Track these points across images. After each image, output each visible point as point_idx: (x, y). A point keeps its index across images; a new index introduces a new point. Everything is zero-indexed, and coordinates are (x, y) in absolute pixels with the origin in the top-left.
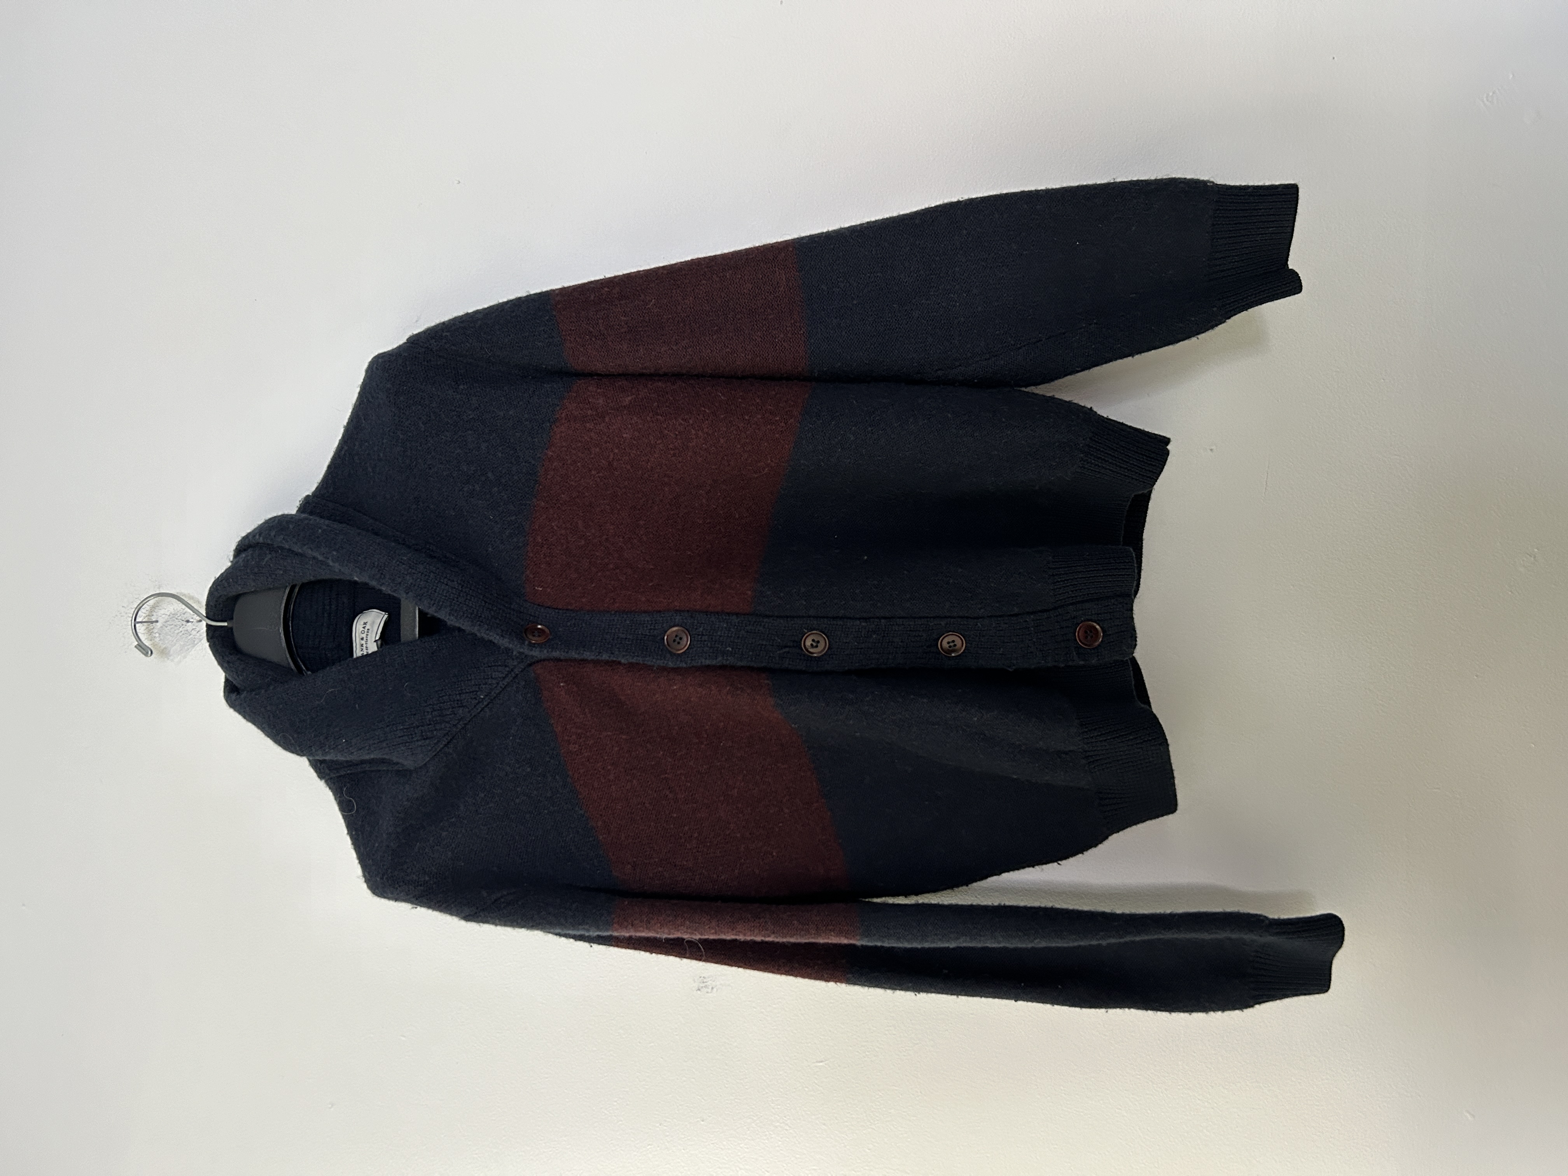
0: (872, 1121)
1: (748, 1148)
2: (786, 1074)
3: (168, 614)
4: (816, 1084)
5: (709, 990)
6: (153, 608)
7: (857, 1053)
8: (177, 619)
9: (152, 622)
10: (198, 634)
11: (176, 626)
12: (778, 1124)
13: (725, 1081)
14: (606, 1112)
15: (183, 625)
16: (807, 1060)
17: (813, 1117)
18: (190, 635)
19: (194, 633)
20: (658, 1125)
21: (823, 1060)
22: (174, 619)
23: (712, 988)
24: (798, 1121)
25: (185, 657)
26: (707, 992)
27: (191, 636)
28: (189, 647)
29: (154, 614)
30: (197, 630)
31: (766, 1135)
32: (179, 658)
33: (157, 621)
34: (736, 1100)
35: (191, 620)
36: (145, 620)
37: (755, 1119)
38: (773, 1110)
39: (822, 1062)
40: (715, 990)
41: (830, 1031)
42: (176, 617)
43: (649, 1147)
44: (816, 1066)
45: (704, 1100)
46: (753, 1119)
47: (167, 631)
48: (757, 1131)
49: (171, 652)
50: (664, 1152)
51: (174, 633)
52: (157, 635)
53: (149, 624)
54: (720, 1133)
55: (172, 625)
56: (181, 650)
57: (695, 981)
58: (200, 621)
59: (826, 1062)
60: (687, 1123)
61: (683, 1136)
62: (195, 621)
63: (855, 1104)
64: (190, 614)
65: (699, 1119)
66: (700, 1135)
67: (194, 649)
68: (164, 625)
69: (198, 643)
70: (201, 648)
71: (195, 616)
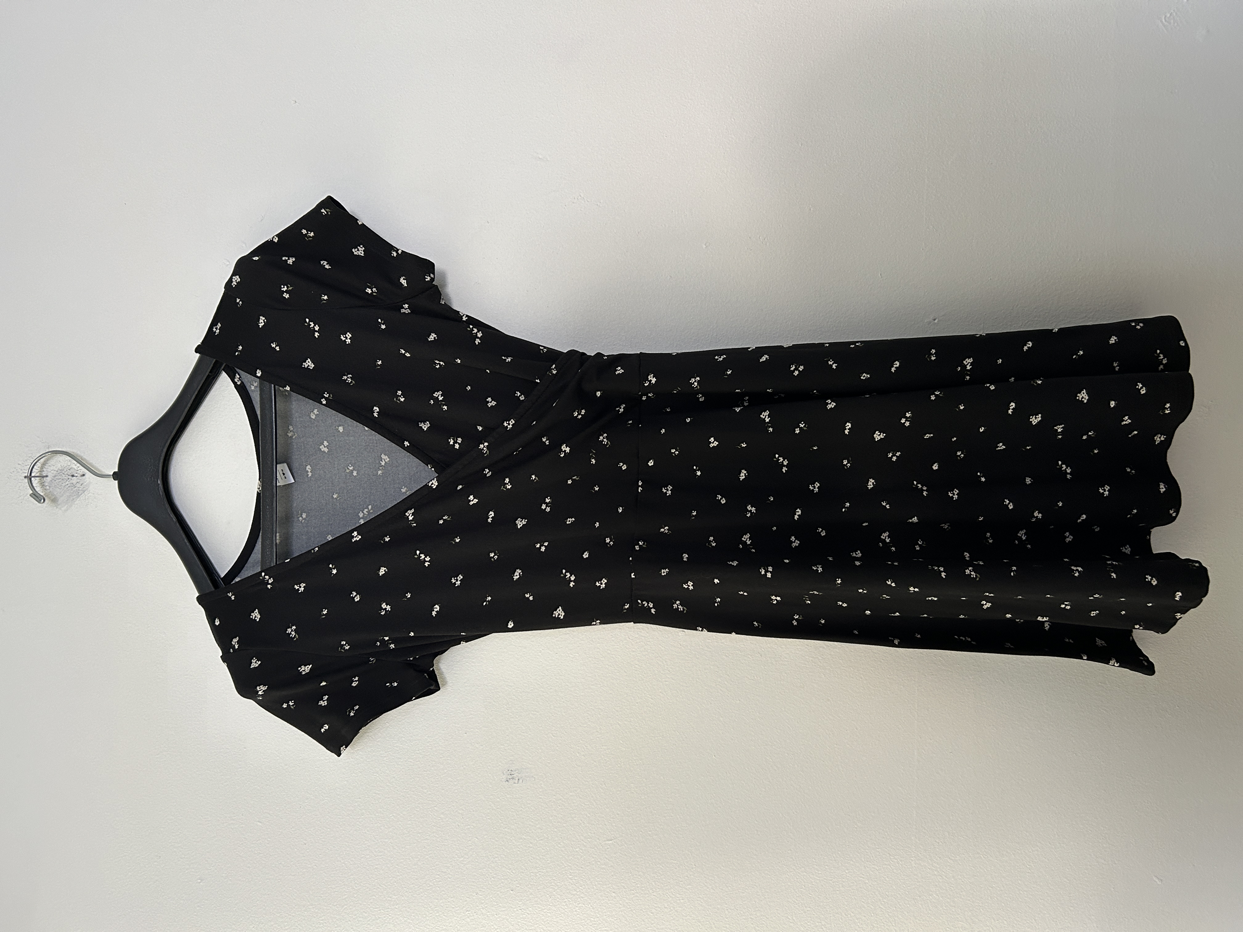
0: (654, 889)
1: (550, 913)
2: (581, 851)
3: (56, 470)
4: (606, 858)
5: (516, 782)
6: (44, 464)
7: (640, 833)
8: (64, 474)
9: (43, 477)
10: (82, 487)
11: (63, 479)
12: (575, 892)
13: (530, 857)
14: (431, 884)
15: (69, 479)
16: (599, 839)
17: (605, 887)
18: (75, 487)
19: (78, 485)
20: (474, 894)
21: (613, 838)
22: (61, 474)
23: (519, 779)
24: (592, 890)
25: (71, 506)
27: (75, 489)
28: (74, 497)
29: (45, 470)
30: (81, 483)
31: (565, 902)
32: (67, 505)
33: (47, 476)
35: (76, 475)
36: (38, 475)
37: (556, 888)
38: (571, 881)
39: (611, 840)
40: (521, 781)
42: (63, 472)
43: (468, 912)
44: (605, 844)
45: (513, 873)
46: (554, 889)
47: (56, 484)
48: (558, 898)
49: (59, 502)
50: (480, 917)
51: (61, 486)
52: (48, 487)
53: (41, 478)
54: (527, 901)
55: (60, 479)
56: (67, 500)
57: (504, 774)
58: (84, 475)
59: (614, 841)
60: (499, 893)
61: (496, 904)
62: (79, 475)
63: (639, 875)
64: (75, 469)
65: (508, 889)
66: (510, 902)
67: (79, 499)
68: (53, 479)
69: (82, 494)
70: (84, 498)
71: (80, 471)
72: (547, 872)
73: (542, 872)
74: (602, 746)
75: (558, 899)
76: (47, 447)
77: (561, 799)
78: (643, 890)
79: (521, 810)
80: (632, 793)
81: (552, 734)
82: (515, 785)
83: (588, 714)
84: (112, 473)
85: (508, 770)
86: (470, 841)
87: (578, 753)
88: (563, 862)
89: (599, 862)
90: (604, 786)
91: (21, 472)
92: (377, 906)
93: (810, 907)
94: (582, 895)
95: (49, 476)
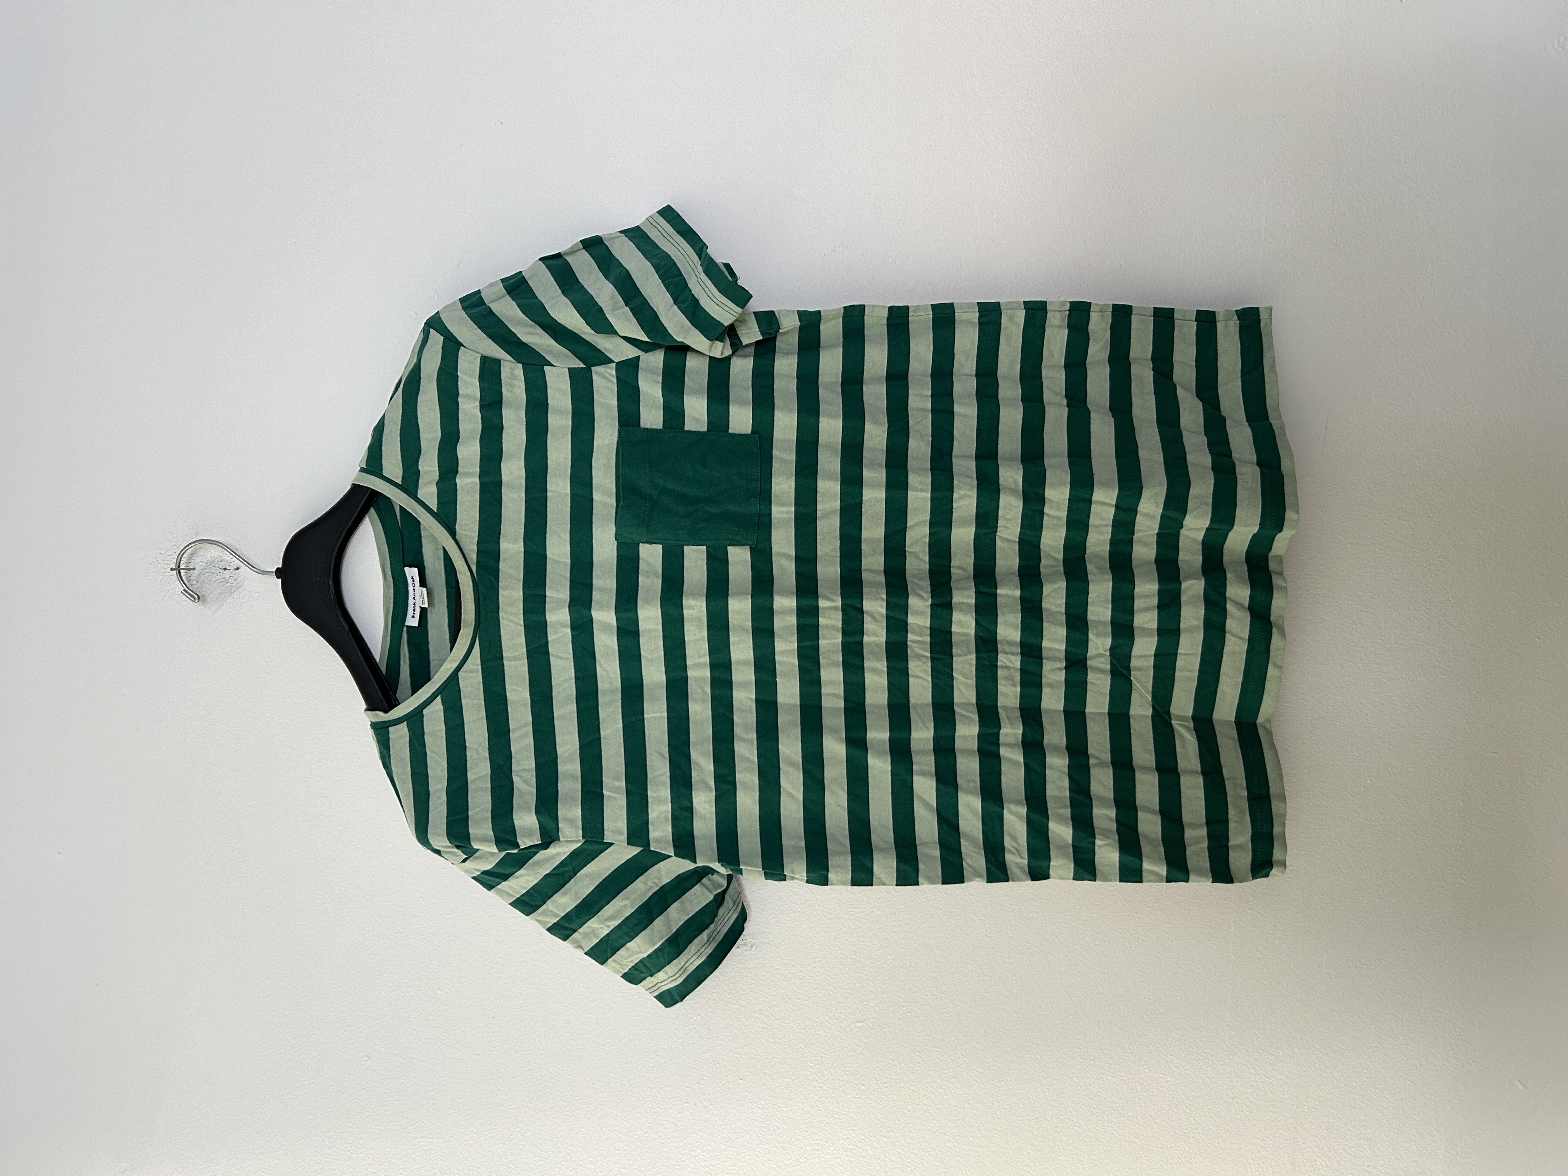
0: (912, 1082)
1: (786, 1108)
2: (825, 1034)
3: (206, 562)
5: (749, 949)
6: (192, 555)
7: (897, 1013)
8: (215, 566)
9: (189, 570)
10: (235, 582)
11: (213, 573)
12: (817, 1084)
13: (763, 1040)
14: (643, 1069)
15: (220, 572)
16: (846, 1020)
17: (853, 1078)
18: (228, 583)
19: (231, 581)
20: (695, 1083)
21: (864, 1020)
22: (211, 566)
23: (752, 946)
24: (837, 1081)
25: (222, 606)
26: (747, 950)
27: (228, 584)
28: (227, 595)
29: (191, 561)
30: (235, 578)
31: (804, 1095)
32: (216, 605)
33: (194, 569)
34: (774, 1059)
35: (230, 568)
36: (186, 567)
37: (794, 1078)
38: (812, 1070)
39: (861, 1022)
40: (754, 947)
41: (871, 991)
42: (214, 564)
43: (687, 1104)
44: (854, 1026)
45: (742, 1058)
46: (791, 1079)
47: (205, 579)
48: (796, 1090)
49: (210, 602)
50: (701, 1110)
51: (211, 581)
52: (194, 582)
53: (186, 571)
55: (209, 572)
56: (218, 598)
58: (238, 569)
59: (866, 1022)
60: (724, 1082)
61: (720, 1095)
62: (232, 568)
63: (894, 1065)
64: (228, 561)
66: (738, 1093)
67: (231, 597)
68: (201, 573)
69: (235, 591)
70: (238, 596)
71: (233, 563)
72: (783, 1058)
73: (778, 1058)
74: (854, 908)
76: (195, 533)
77: (802, 971)
78: (897, 1083)
80: (888, 966)
81: (793, 892)
84: (274, 570)
87: (825, 916)
88: (803, 1047)
89: (846, 1047)
90: (855, 956)
91: (168, 564)
92: (578, 1094)
93: (1099, 1109)
94: (825, 1088)
95: (196, 569)
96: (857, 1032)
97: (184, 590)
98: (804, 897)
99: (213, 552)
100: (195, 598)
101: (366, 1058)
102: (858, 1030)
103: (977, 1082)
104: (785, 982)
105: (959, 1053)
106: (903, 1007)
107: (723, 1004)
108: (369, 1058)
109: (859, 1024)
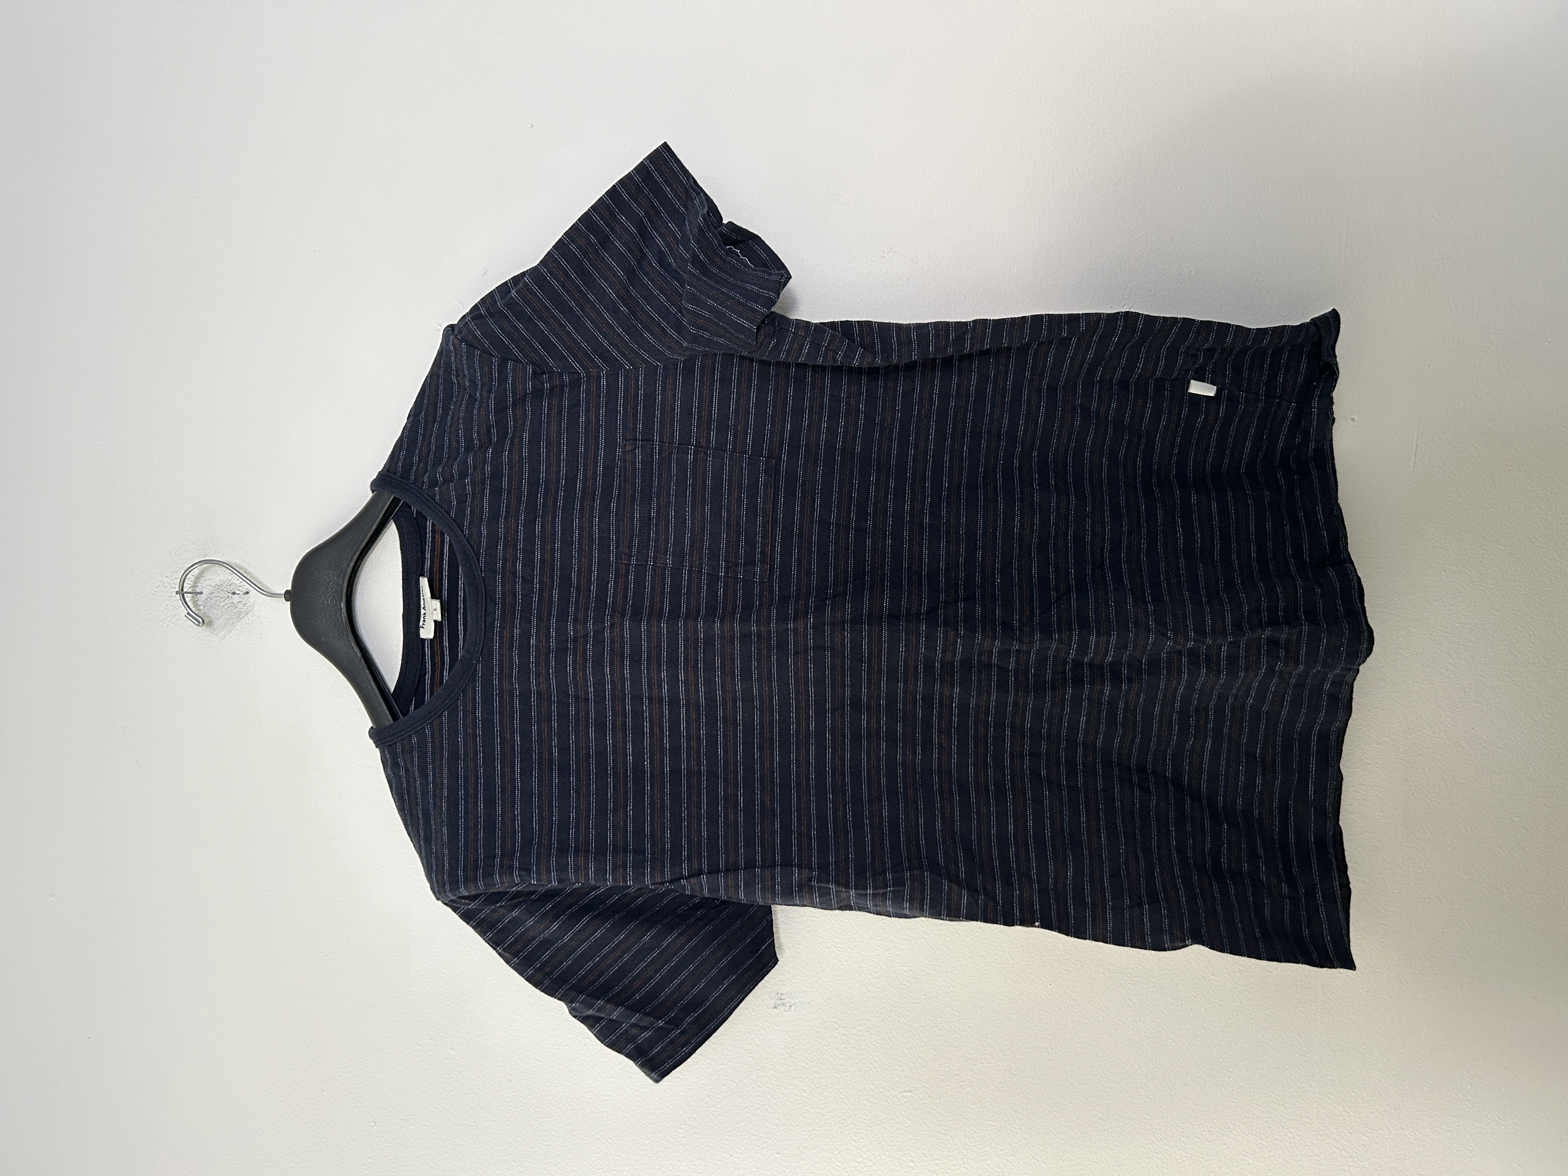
0: (965, 1160)
2: (870, 1104)
3: (214, 585)
4: (903, 1116)
5: (787, 1009)
6: (198, 578)
7: (949, 1083)
8: (222, 591)
9: (197, 593)
10: (244, 608)
11: (221, 598)
12: (861, 1159)
13: (803, 1110)
14: (671, 1140)
15: (228, 597)
16: (894, 1089)
17: (900, 1153)
18: (236, 608)
19: (240, 606)
20: (728, 1156)
21: (912, 1089)
22: (219, 590)
23: (791, 1006)
24: (883, 1157)
25: (230, 632)
27: (237, 609)
28: (235, 620)
29: (199, 585)
30: (243, 603)
31: (848, 1171)
32: (224, 632)
33: (201, 593)
34: (815, 1132)
35: (238, 592)
36: (190, 590)
37: (836, 1153)
38: (855, 1144)
39: (910, 1092)
40: (793, 1008)
41: (920, 1058)
42: (222, 588)
44: (903, 1096)
45: (780, 1130)
46: (833, 1153)
47: (212, 603)
48: (838, 1166)
49: (215, 626)
52: (202, 607)
53: (193, 595)
54: (797, 1168)
55: (218, 597)
56: (226, 624)
57: (771, 998)
58: (247, 593)
59: (914, 1092)
60: (760, 1155)
61: (755, 1170)
62: (241, 592)
63: (946, 1140)
64: (237, 585)
65: (773, 1152)
66: (775, 1168)
67: (240, 623)
68: (209, 597)
69: (244, 617)
70: (247, 622)
71: (242, 587)
72: (824, 1130)
73: (819, 1131)
74: (902, 966)
75: (837, 1168)
76: (201, 554)
77: (845, 1035)
78: (950, 1160)
79: (792, 1047)
81: (836, 947)
82: (785, 1013)
83: (884, 923)
84: (283, 592)
85: (777, 994)
86: (725, 1085)
88: (846, 1118)
89: (894, 1120)
91: (169, 586)
92: (600, 1167)
94: (870, 1164)
95: (204, 593)
96: (905, 1102)
97: (188, 613)
98: (848, 953)
99: (220, 575)
100: (199, 622)
101: (373, 1124)
102: (906, 1100)
103: (1038, 1161)
104: (827, 1046)
105: (1018, 1128)
106: (956, 1075)
107: (759, 1070)
108: (375, 1123)
109: (907, 1094)
